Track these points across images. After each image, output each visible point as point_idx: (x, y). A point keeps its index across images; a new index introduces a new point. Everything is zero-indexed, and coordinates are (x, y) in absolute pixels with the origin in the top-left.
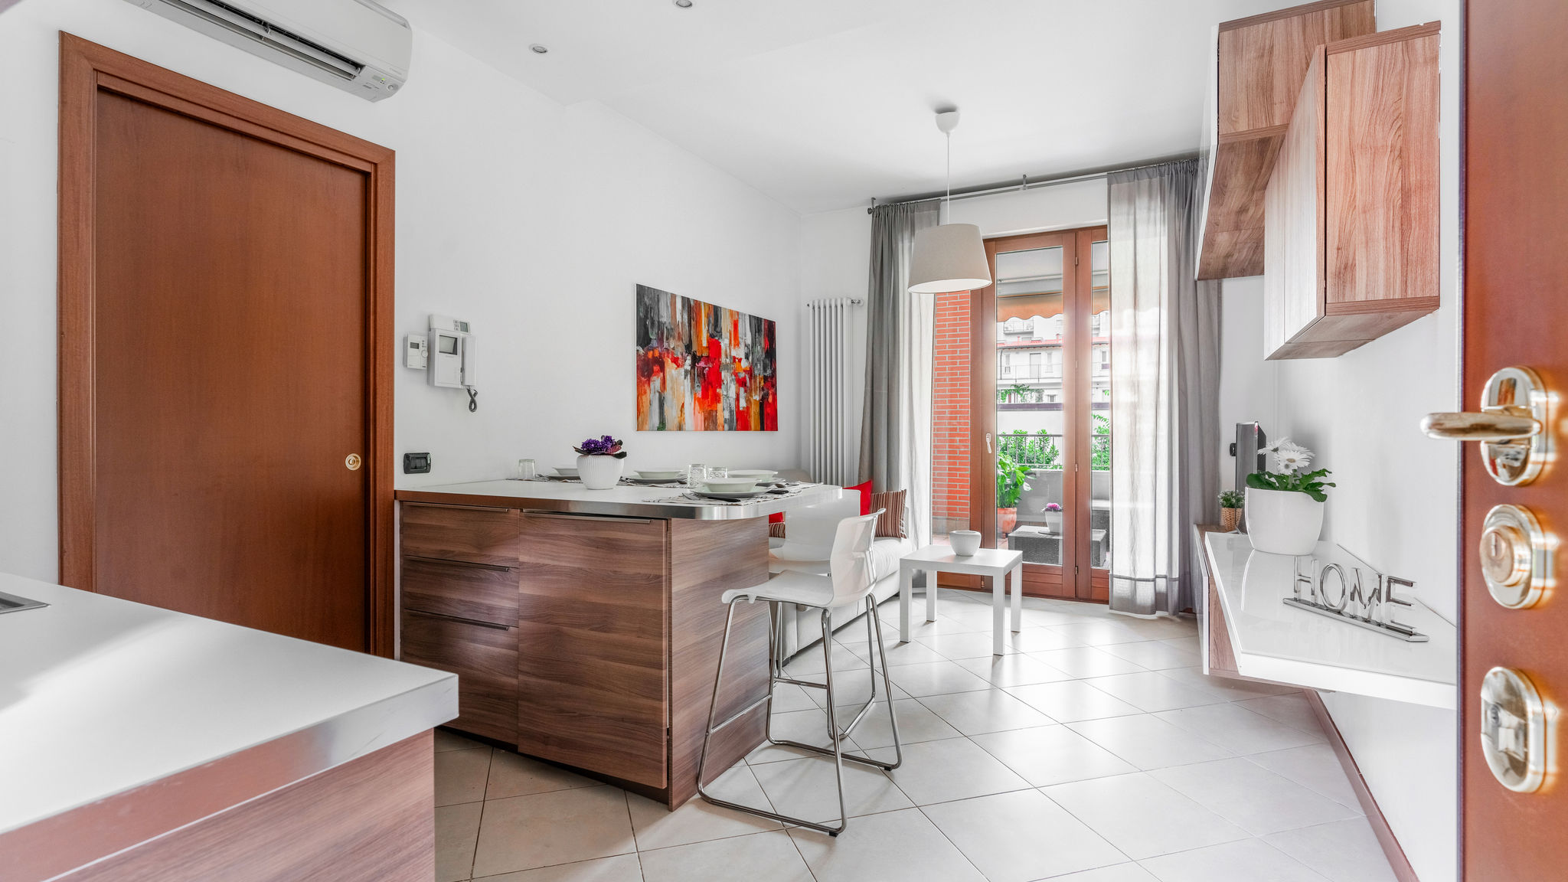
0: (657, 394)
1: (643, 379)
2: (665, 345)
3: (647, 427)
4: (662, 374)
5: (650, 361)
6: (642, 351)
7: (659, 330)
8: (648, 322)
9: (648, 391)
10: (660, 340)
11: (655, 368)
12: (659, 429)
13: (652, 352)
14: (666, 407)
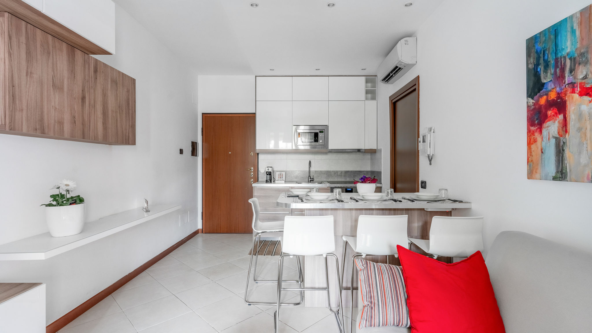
0: (553, 141)
1: (532, 128)
2: (568, 78)
3: (538, 176)
4: (561, 117)
5: (542, 107)
6: (531, 101)
7: (556, 66)
8: (541, 68)
9: (539, 139)
10: (560, 78)
11: (549, 113)
12: (555, 179)
13: (545, 97)
14: (567, 153)
